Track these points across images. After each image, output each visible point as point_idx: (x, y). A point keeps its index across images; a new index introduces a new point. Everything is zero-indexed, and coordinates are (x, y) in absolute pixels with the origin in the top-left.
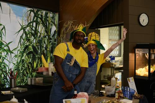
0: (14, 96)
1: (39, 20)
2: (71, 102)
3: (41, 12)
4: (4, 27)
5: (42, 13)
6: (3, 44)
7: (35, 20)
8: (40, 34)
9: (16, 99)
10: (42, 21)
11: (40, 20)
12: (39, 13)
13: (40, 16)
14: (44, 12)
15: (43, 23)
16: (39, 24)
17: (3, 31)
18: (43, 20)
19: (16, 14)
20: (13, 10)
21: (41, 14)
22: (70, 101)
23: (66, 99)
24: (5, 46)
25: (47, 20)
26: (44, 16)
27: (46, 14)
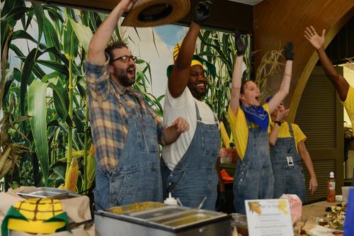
0: (170, 194)
1: (213, 50)
2: (259, 205)
3: (214, 35)
4: (148, 67)
5: (216, 37)
6: (149, 100)
7: (205, 50)
8: (219, 78)
9: (173, 198)
10: (220, 52)
11: (215, 50)
12: (210, 37)
13: (213, 43)
14: (221, 35)
15: (222, 57)
16: (215, 59)
17: (147, 73)
18: (221, 49)
19: (166, 41)
20: (158, 33)
21: (214, 39)
22: (258, 203)
23: (250, 199)
24: (153, 105)
25: (230, 50)
26: (221, 41)
27: (226, 38)
